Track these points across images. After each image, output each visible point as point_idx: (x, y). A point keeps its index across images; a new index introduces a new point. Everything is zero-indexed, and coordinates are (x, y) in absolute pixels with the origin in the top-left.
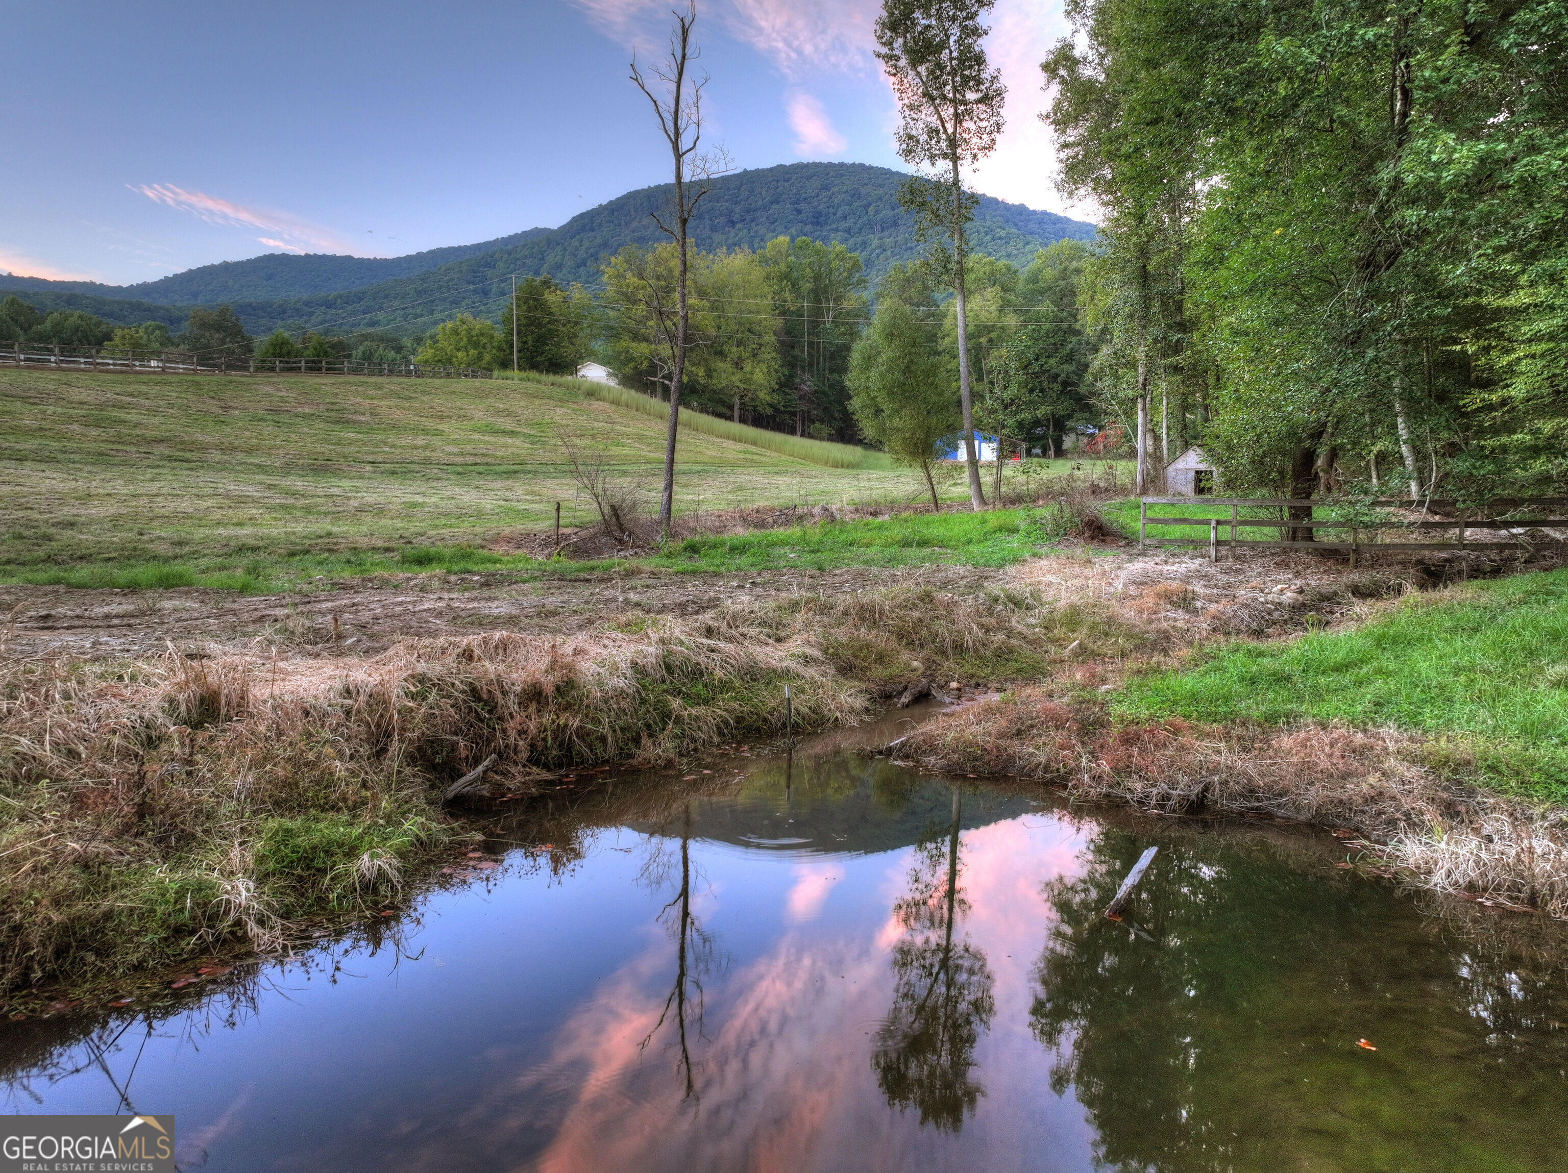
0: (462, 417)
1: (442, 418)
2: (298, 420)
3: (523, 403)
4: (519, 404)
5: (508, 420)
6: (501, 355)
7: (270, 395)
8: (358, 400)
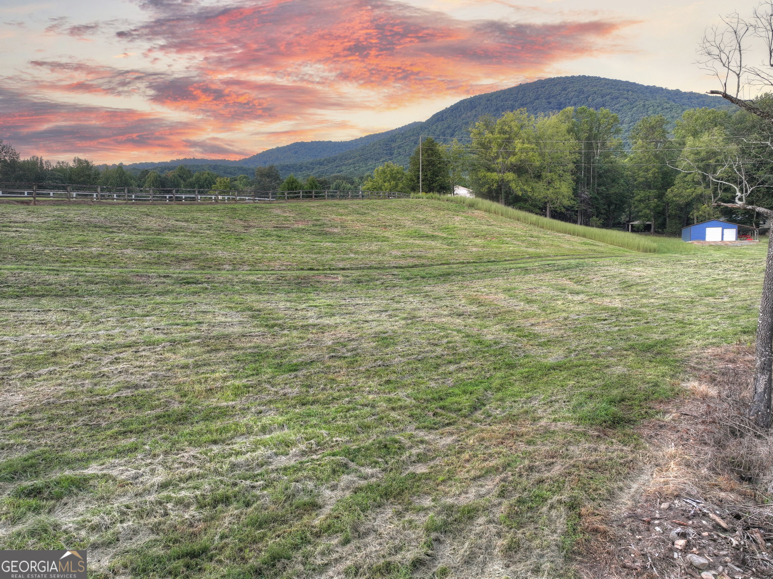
0: (399, 226)
1: (385, 227)
2: (294, 234)
3: (433, 214)
4: (431, 214)
5: (427, 226)
6: (412, 183)
7: (278, 216)
8: (333, 216)
